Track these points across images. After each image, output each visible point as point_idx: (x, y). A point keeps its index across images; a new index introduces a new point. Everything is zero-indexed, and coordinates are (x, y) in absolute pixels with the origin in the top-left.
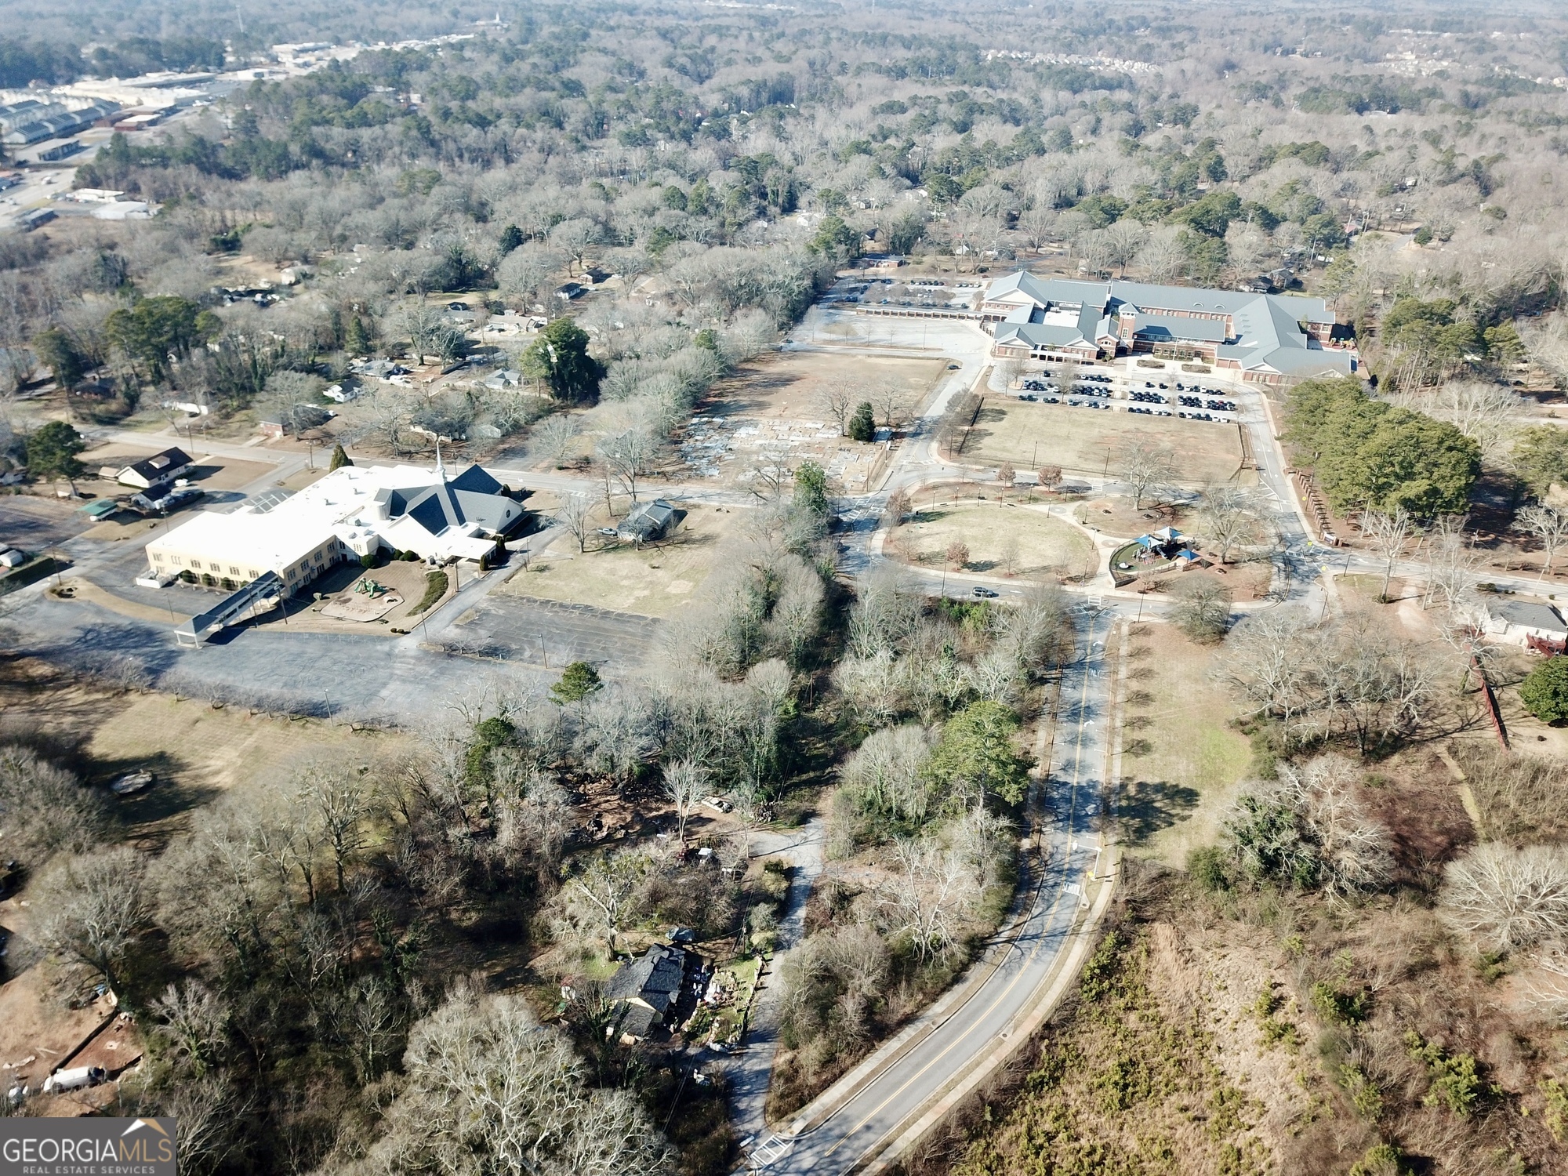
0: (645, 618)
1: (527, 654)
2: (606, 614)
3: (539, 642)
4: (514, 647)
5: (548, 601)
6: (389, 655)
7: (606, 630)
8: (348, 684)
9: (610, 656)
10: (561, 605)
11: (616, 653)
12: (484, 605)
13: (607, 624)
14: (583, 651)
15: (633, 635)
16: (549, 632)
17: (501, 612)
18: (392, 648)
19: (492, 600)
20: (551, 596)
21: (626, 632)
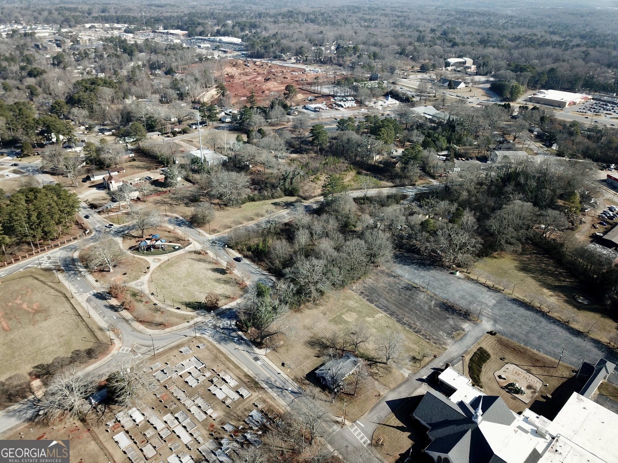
0: (376, 305)
1: (433, 303)
2: (392, 314)
3: (426, 308)
4: (438, 309)
5: (416, 332)
6: (495, 321)
7: (395, 305)
8: (511, 312)
9: (399, 290)
10: (411, 327)
11: (396, 291)
12: (449, 341)
13: (393, 308)
14: (409, 297)
15: (385, 298)
16: (421, 312)
17: (441, 333)
18: (494, 325)
19: (445, 344)
20: (414, 336)
21: (387, 301)
